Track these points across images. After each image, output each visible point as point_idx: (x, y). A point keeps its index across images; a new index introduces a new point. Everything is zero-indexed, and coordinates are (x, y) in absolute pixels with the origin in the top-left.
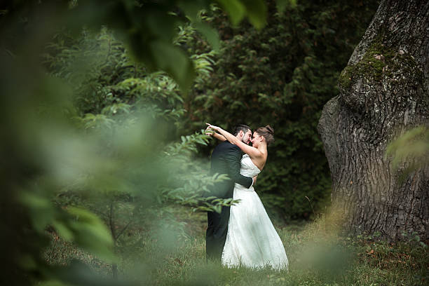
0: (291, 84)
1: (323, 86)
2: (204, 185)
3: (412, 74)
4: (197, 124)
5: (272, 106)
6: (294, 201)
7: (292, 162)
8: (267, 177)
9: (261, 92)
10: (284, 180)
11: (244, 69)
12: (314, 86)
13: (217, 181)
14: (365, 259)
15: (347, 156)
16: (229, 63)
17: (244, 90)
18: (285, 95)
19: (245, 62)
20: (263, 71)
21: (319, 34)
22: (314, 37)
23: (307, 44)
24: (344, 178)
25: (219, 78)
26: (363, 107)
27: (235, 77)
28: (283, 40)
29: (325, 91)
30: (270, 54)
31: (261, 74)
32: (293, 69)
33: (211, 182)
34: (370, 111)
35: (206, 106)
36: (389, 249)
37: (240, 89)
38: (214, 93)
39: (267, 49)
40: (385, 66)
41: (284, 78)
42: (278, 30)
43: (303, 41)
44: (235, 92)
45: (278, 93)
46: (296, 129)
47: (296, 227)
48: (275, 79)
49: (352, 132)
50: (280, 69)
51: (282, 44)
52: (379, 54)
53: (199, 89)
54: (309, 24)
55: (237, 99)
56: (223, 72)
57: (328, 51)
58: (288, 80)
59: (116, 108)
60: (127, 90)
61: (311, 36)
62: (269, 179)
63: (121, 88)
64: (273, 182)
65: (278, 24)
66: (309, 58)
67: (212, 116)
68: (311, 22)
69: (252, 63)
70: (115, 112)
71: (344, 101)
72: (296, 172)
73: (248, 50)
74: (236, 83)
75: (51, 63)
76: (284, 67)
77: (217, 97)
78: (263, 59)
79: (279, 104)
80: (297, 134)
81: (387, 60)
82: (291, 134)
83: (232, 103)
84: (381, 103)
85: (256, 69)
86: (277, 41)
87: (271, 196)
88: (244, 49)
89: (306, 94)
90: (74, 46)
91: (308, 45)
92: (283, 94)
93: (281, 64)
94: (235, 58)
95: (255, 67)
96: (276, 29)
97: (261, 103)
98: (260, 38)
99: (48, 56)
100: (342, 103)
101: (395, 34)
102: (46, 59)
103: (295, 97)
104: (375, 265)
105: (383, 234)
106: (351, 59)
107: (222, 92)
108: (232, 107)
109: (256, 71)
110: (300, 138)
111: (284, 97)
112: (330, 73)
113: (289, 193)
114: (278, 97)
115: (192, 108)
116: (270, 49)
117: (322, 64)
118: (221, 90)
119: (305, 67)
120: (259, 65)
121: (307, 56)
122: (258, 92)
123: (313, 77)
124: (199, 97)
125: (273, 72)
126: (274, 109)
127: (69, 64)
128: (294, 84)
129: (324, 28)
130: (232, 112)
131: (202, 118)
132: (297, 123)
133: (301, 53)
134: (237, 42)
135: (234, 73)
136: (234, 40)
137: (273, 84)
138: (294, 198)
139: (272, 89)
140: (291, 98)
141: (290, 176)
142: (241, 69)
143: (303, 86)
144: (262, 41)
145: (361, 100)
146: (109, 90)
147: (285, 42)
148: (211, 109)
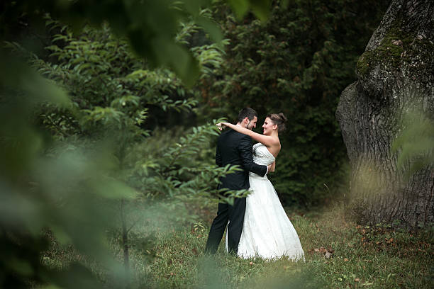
0: (310, 69)
1: (343, 70)
2: (216, 176)
3: (430, 60)
4: (215, 110)
5: (291, 91)
6: (316, 187)
7: (313, 148)
8: (287, 164)
9: (280, 78)
10: (305, 166)
11: (262, 54)
12: (334, 70)
13: (229, 172)
14: (384, 247)
15: (366, 143)
16: (247, 49)
17: (263, 75)
18: (305, 80)
19: (263, 47)
20: (282, 56)
21: (339, 18)
22: (334, 21)
23: (326, 28)
24: (362, 165)
25: (238, 63)
26: (381, 93)
27: (254, 62)
28: (302, 24)
29: (345, 76)
30: (289, 38)
31: (281, 59)
32: (313, 54)
33: (223, 174)
34: (388, 98)
35: (225, 91)
36: (408, 237)
37: (259, 75)
38: (233, 79)
39: (286, 33)
40: (403, 52)
41: (303, 62)
42: (297, 14)
43: (323, 25)
44: (254, 77)
45: (297, 78)
46: (316, 114)
47: (317, 213)
48: (294, 64)
49: (371, 119)
50: (299, 53)
51: (301, 28)
52: (397, 40)
53: (218, 74)
54: (329, 8)
55: (255, 85)
56: (241, 57)
57: (348, 34)
58: (308, 65)
59: (125, 100)
60: (137, 82)
61: (330, 20)
62: (290, 165)
63: (130, 80)
64: (293, 168)
65: (297, 8)
66: (328, 42)
67: (230, 102)
68: (329, 6)
69: (270, 49)
70: (124, 104)
71: (362, 88)
72: (316, 157)
73: (266, 35)
74: (255, 68)
75: (59, 55)
76: (303, 52)
77: (236, 82)
78: (282, 44)
79: (298, 89)
80: (316, 119)
81: (406, 45)
82: (311, 119)
83: (251, 88)
84: (399, 89)
85: (275, 54)
86: (296, 25)
87: (292, 183)
88: (262, 33)
89: (326, 78)
90: (82, 38)
91: (328, 30)
92: (302, 79)
93: (300, 48)
94: (253, 43)
95: (274, 52)
96: (295, 13)
97: (280, 88)
98: (279, 22)
99: (56, 48)
100: (360, 89)
101: (413, 19)
102: (54, 51)
103: (314, 82)
104: (394, 254)
105: (403, 221)
106: (369, 45)
107: (241, 78)
108: (251, 93)
109: (275, 56)
110: (321, 123)
111: (303, 82)
112: (349, 57)
113: (309, 179)
114: (297, 83)
115: (210, 94)
116: (289, 33)
117: (342, 48)
118: (240, 75)
119: (325, 51)
120: (278, 51)
121: (327, 40)
122: (277, 77)
123: (333, 62)
124: (217, 83)
125: (292, 57)
126: (293, 94)
127: (77, 56)
128: (313, 69)
129: (344, 11)
130: (250, 98)
131: (220, 104)
132: (318, 108)
133: (321, 37)
134: (255, 26)
135: (252, 59)
136: (252, 25)
137: (292, 68)
138: (315, 184)
139: (292, 74)
140: (311, 83)
141: (310, 162)
142: (259, 55)
143: (322, 71)
144: (280, 26)
145: (379, 87)
146: (118, 82)
147: (304, 27)
148: (229, 95)
